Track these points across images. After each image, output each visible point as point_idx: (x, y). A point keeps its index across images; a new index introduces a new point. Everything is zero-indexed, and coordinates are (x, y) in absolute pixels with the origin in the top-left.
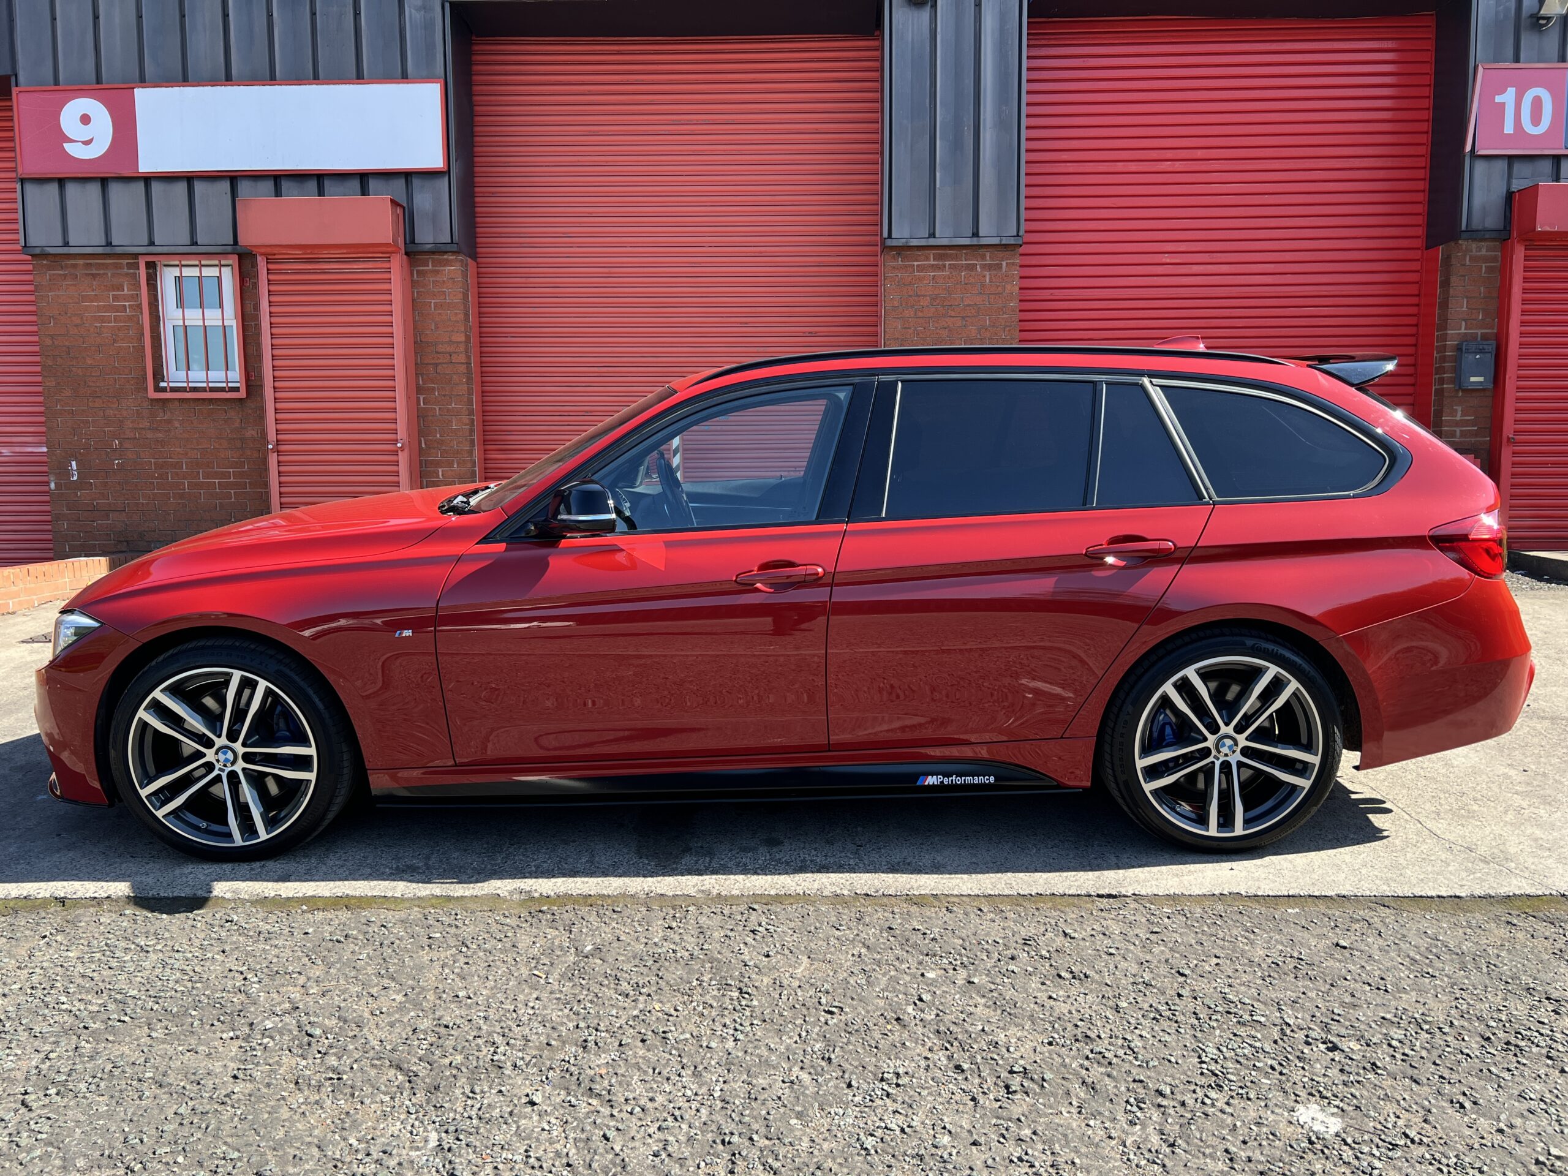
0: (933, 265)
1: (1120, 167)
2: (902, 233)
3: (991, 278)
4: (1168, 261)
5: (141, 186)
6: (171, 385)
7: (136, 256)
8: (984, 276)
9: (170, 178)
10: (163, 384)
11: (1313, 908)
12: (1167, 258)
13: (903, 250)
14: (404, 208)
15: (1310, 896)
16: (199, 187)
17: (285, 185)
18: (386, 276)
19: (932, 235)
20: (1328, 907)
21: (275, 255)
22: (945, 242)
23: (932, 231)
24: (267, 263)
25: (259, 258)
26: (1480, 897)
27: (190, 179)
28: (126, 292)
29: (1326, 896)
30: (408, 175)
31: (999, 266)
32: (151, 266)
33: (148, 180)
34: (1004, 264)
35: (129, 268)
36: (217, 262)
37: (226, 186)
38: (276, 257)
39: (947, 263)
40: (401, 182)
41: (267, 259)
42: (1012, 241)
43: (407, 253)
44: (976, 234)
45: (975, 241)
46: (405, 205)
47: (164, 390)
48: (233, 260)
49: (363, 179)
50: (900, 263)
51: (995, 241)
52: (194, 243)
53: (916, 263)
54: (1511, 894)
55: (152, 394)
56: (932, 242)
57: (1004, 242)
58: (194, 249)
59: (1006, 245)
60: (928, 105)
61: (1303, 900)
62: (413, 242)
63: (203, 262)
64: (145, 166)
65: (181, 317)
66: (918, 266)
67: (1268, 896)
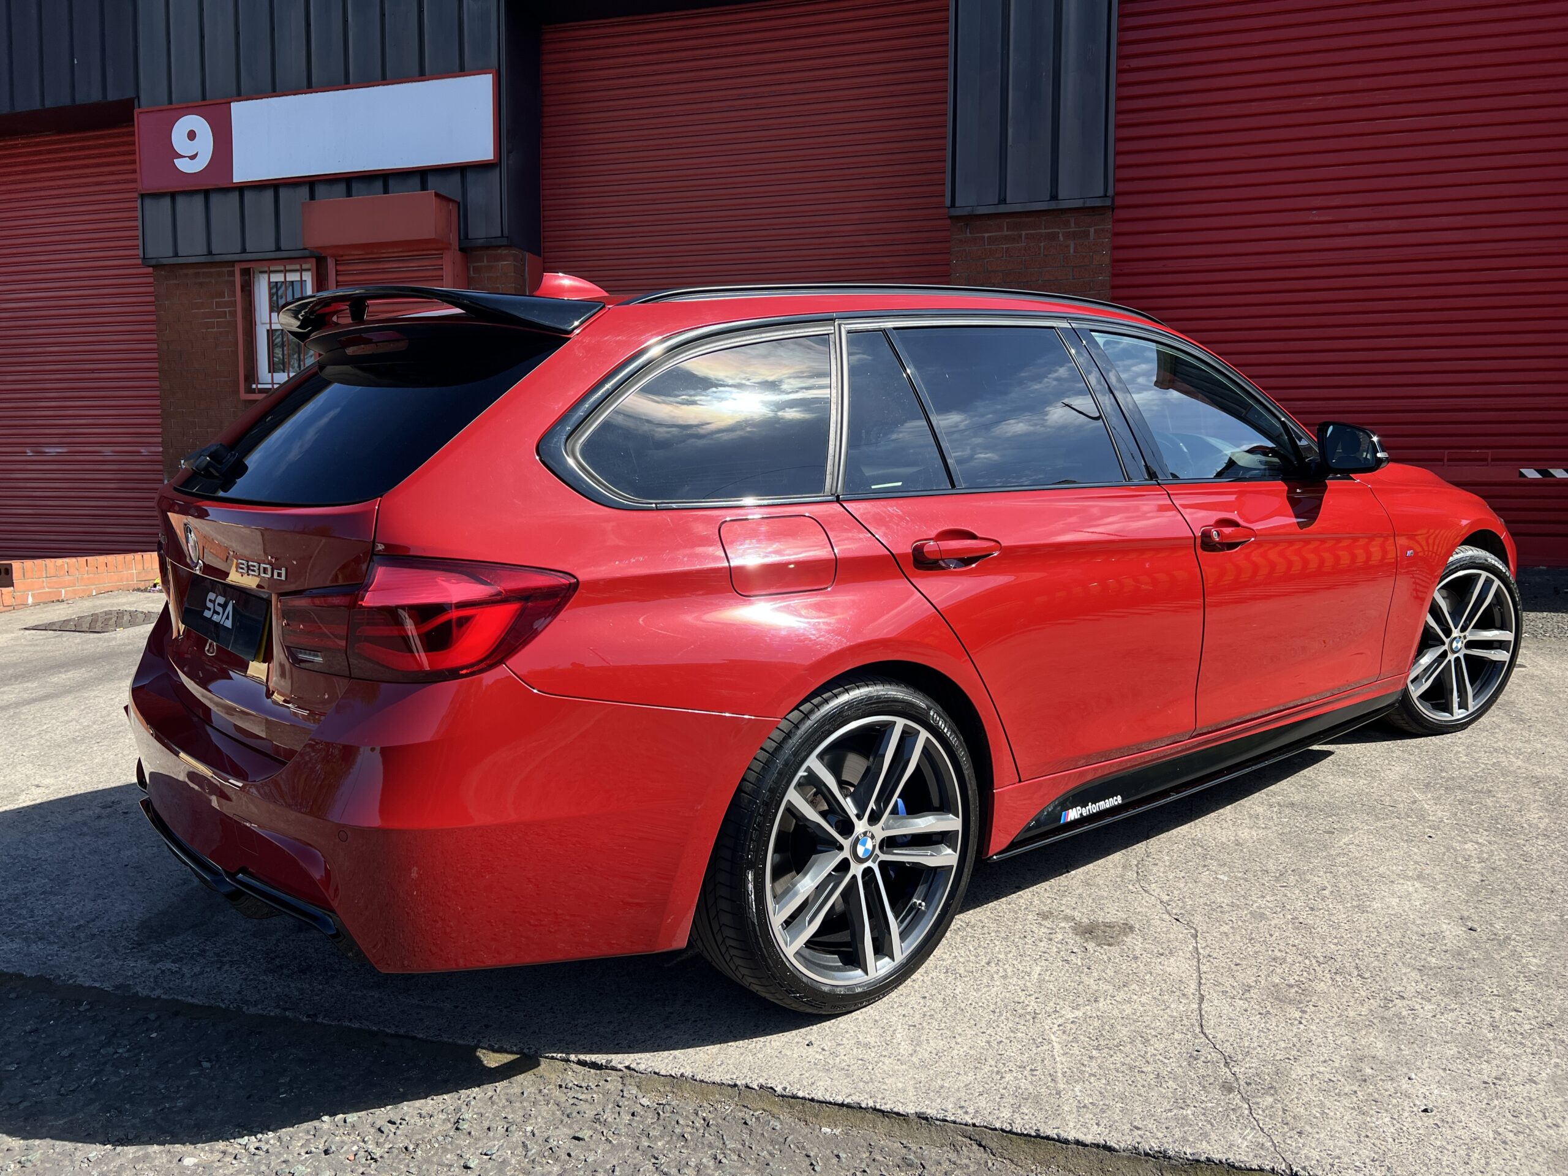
0: (1006, 236)
1: (1255, 107)
2: (967, 201)
3: (1075, 248)
4: (1316, 219)
5: (235, 196)
6: (260, 386)
7: (232, 263)
8: (1068, 246)
9: (259, 186)
10: (254, 386)
11: (863, 1132)
12: (1314, 216)
13: (971, 219)
14: (459, 204)
15: (875, 1109)
16: (283, 193)
17: (355, 186)
18: (439, 273)
19: (1003, 201)
20: (889, 1135)
21: (342, 256)
22: (1018, 208)
23: (1002, 197)
24: (336, 264)
25: (329, 260)
26: (1147, 1154)
27: (275, 186)
28: (226, 299)
29: (898, 1114)
30: (462, 170)
31: (1086, 234)
32: (247, 273)
33: (242, 189)
34: (1092, 230)
35: (229, 276)
36: (298, 267)
37: (305, 191)
38: (343, 258)
39: (1024, 233)
40: (456, 178)
41: (336, 261)
42: (1098, 203)
43: (461, 249)
44: (1054, 197)
45: (1053, 205)
46: (459, 199)
47: (253, 391)
48: (311, 264)
49: (422, 175)
50: (968, 235)
51: (1078, 204)
52: (278, 249)
53: (986, 235)
54: (1203, 1158)
55: (244, 396)
56: (1002, 209)
57: (1088, 205)
58: (278, 255)
59: (1093, 209)
60: (999, 51)
61: (860, 1114)
62: (466, 238)
63: (288, 268)
64: (239, 177)
65: (268, 321)
66: (989, 238)
67: (812, 1100)
